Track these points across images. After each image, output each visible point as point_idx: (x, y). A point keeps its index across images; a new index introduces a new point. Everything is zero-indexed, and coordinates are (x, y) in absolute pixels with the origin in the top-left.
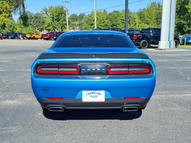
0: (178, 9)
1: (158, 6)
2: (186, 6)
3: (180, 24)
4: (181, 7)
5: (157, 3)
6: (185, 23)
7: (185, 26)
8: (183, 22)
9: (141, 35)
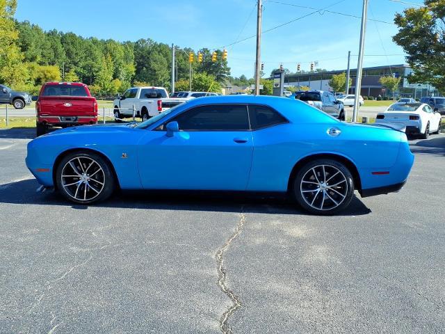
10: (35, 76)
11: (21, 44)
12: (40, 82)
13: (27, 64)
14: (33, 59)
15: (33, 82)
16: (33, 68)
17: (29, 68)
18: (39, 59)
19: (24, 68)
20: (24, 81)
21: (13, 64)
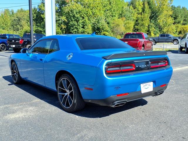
0: (34, 17)
1: (11, 13)
2: (42, 15)
3: (38, 31)
4: (37, 16)
5: (10, 10)
6: (42, 30)
7: (42, 33)
8: (40, 29)
9: (27, 40)
10: (179, 30)
11: (174, 16)
12: (181, 33)
13: (176, 25)
14: (179, 22)
15: (178, 33)
16: (178, 27)
17: (176, 27)
18: (182, 22)
19: (174, 27)
20: (173, 33)
21: (169, 25)
